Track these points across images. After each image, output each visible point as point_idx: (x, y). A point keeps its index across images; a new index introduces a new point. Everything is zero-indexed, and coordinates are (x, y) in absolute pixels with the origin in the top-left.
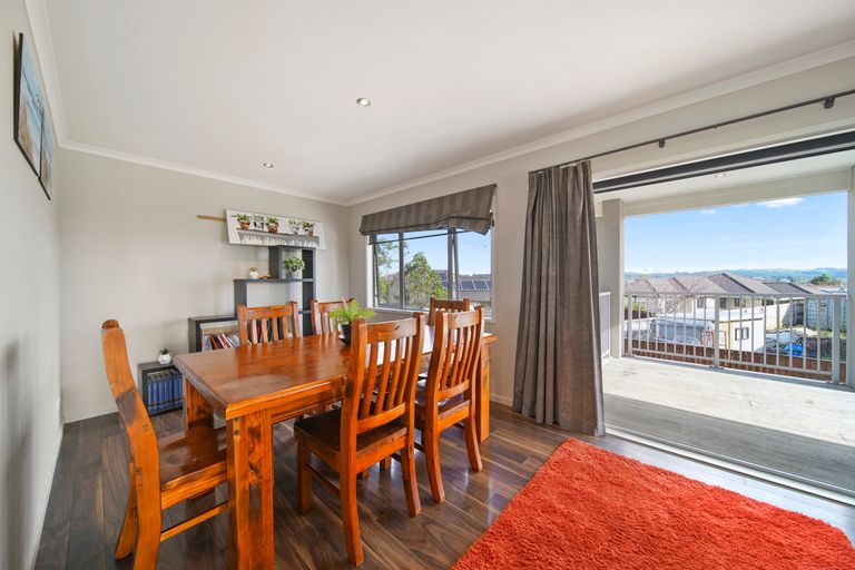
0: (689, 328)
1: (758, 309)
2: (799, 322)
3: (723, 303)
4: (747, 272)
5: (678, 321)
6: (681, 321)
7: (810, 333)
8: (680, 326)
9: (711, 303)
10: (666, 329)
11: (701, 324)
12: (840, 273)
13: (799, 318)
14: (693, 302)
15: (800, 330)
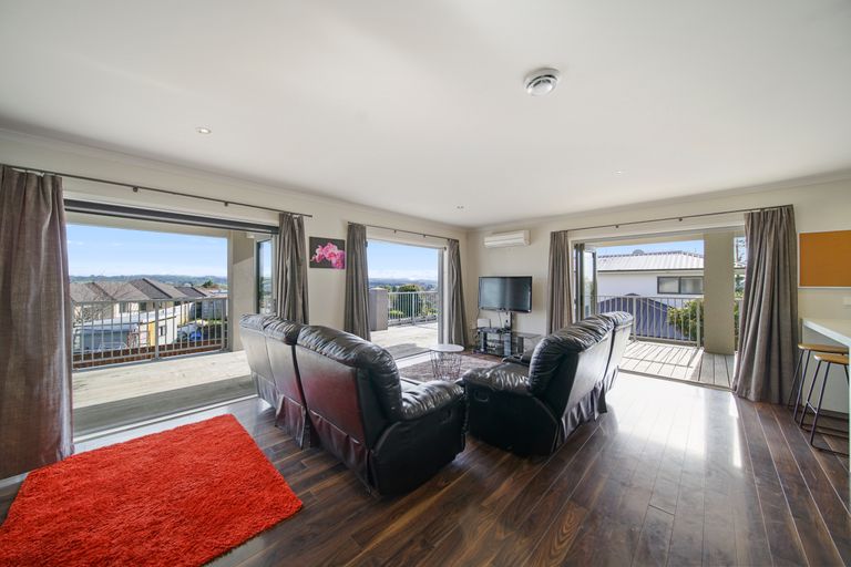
0: (117, 333)
1: (170, 310)
2: (199, 316)
3: (143, 307)
4: (161, 277)
5: (105, 328)
6: (109, 328)
7: (205, 323)
8: (107, 333)
9: (135, 307)
10: (93, 338)
11: (126, 327)
12: (219, 280)
13: (198, 312)
14: (117, 307)
15: (199, 321)
